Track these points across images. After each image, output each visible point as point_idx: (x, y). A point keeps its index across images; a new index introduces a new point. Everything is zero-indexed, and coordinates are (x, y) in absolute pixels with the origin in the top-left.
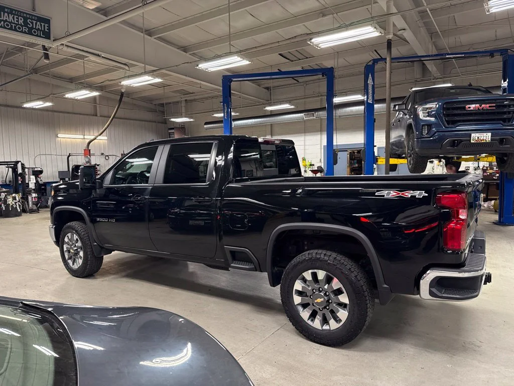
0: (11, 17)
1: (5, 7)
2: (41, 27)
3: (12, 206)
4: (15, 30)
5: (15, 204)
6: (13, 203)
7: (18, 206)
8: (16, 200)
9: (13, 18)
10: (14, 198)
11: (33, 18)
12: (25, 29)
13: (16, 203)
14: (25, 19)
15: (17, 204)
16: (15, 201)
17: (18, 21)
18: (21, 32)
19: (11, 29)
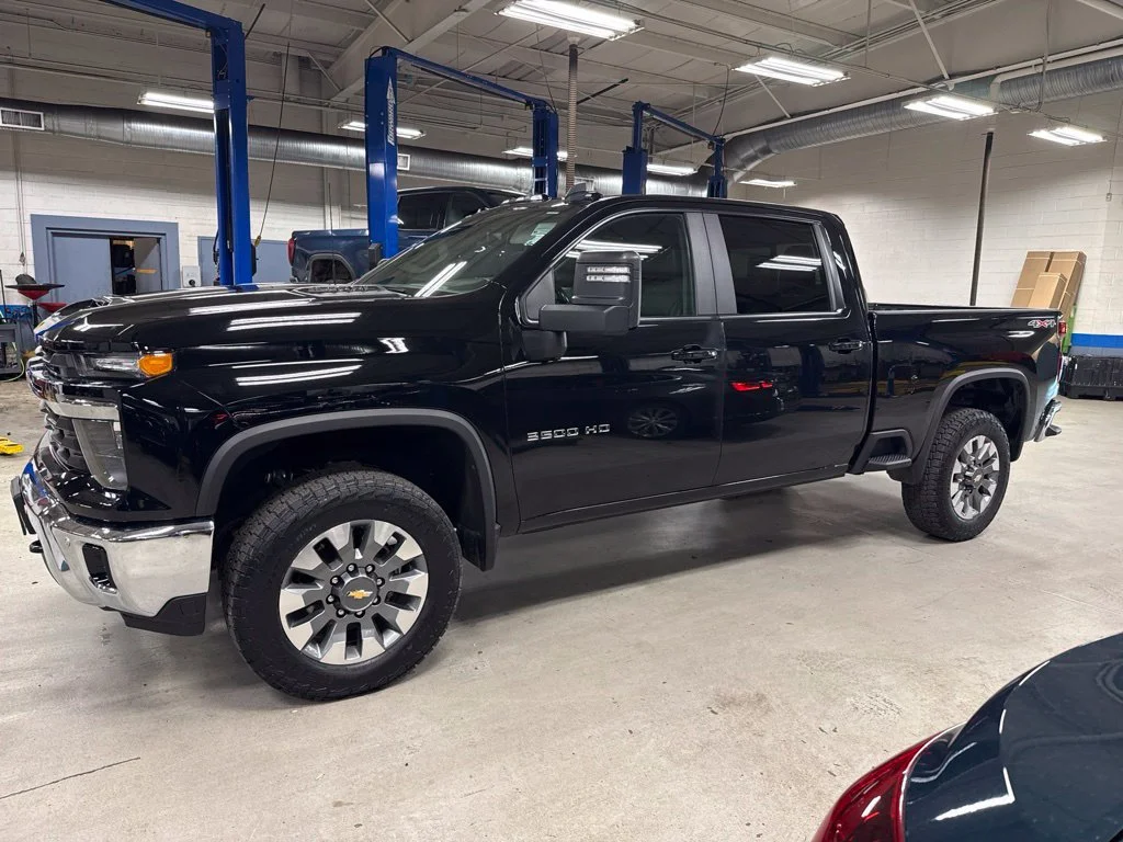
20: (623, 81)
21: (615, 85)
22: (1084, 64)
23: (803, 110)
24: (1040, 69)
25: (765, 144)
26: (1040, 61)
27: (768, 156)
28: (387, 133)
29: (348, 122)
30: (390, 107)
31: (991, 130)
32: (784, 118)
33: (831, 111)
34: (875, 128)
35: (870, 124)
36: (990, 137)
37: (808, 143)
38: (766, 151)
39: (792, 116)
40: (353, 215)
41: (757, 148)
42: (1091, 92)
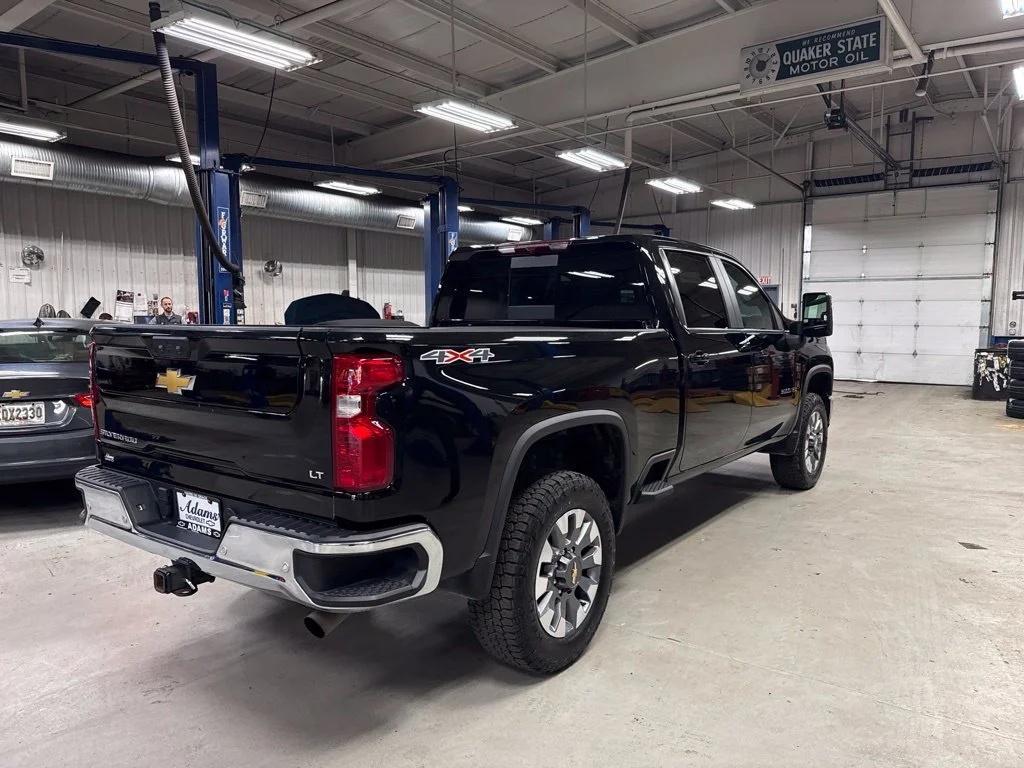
0: (811, 52)
1: (801, 40)
2: (862, 44)
3: (984, 378)
4: (818, 70)
5: (991, 375)
6: (987, 372)
7: (996, 379)
8: (993, 367)
9: (815, 51)
10: (990, 364)
11: (848, 33)
12: (834, 61)
13: (991, 373)
14: (834, 43)
15: (995, 376)
16: (991, 370)
17: (821, 53)
18: (828, 68)
19: (811, 71)
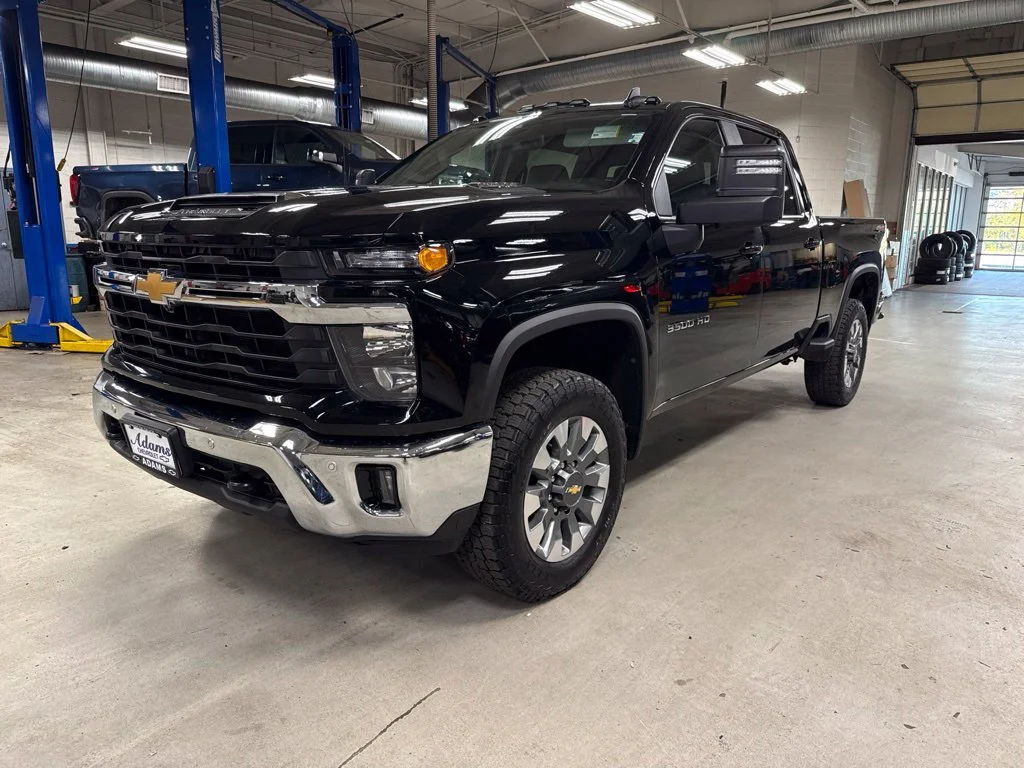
20: (399, 16)
21: (390, 20)
22: (791, 29)
23: (561, 54)
24: (765, 29)
25: (519, 85)
26: (765, 22)
27: (522, 97)
28: (214, 49)
29: (129, 38)
30: (215, 21)
31: (725, 79)
32: (544, 61)
33: (588, 57)
34: (619, 74)
35: (614, 70)
36: (724, 85)
37: (559, 86)
38: (520, 92)
39: (552, 60)
40: (119, 143)
41: (512, 89)
42: (793, 51)
